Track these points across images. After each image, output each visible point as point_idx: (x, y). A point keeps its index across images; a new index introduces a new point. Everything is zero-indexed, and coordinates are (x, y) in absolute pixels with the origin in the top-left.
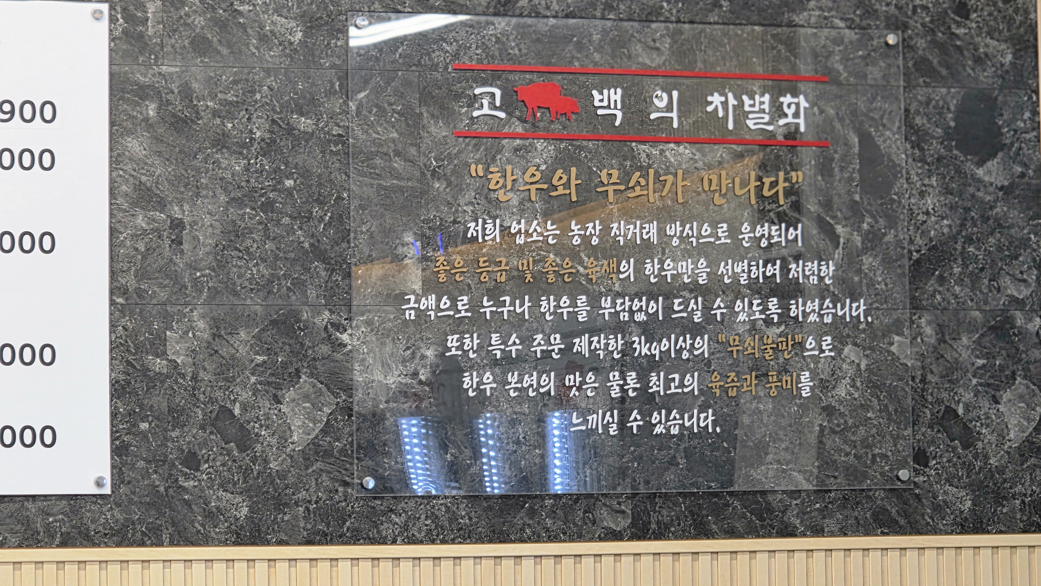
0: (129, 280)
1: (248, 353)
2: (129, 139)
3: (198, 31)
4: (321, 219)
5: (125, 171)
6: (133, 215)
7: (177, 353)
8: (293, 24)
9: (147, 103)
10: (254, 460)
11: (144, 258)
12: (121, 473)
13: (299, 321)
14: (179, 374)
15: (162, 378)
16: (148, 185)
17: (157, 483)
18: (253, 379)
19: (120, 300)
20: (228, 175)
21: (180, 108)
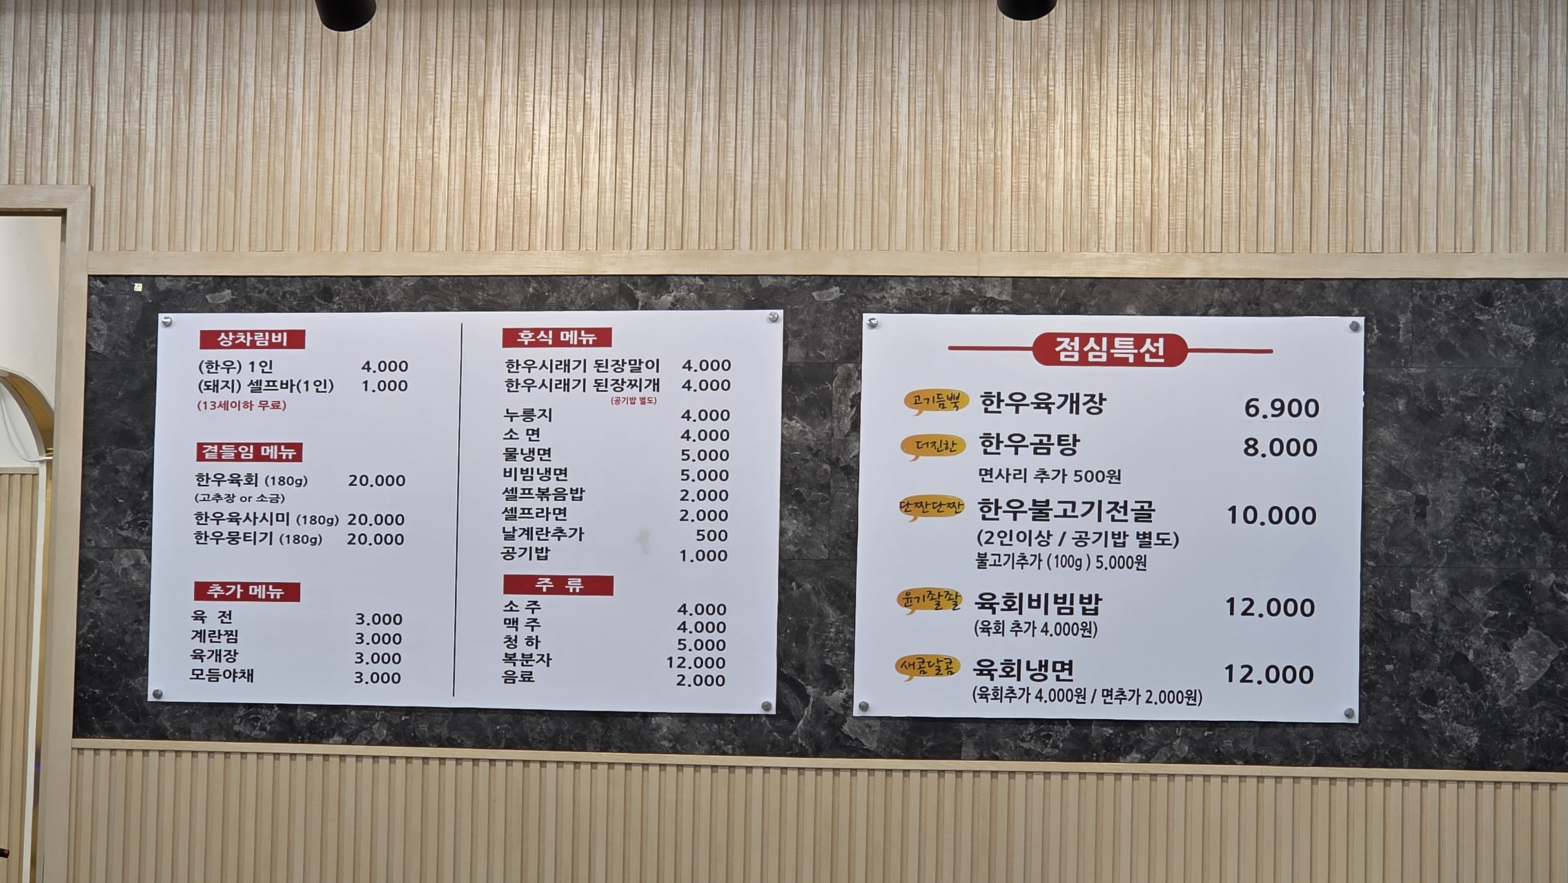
0: (1380, 547)
1: (1481, 608)
2: (1381, 430)
3: (1443, 337)
4: (1549, 496)
5: (1377, 456)
6: (1383, 493)
7: (1419, 607)
8: (1527, 330)
9: (1397, 399)
10: (1485, 697)
11: (1392, 528)
12: (1368, 706)
13: (1527, 582)
14: (1421, 625)
15: (1405, 627)
16: (1397, 467)
17: (1400, 715)
18: (1486, 630)
19: (1371, 563)
20: (1467, 460)
21: (1425, 403)
